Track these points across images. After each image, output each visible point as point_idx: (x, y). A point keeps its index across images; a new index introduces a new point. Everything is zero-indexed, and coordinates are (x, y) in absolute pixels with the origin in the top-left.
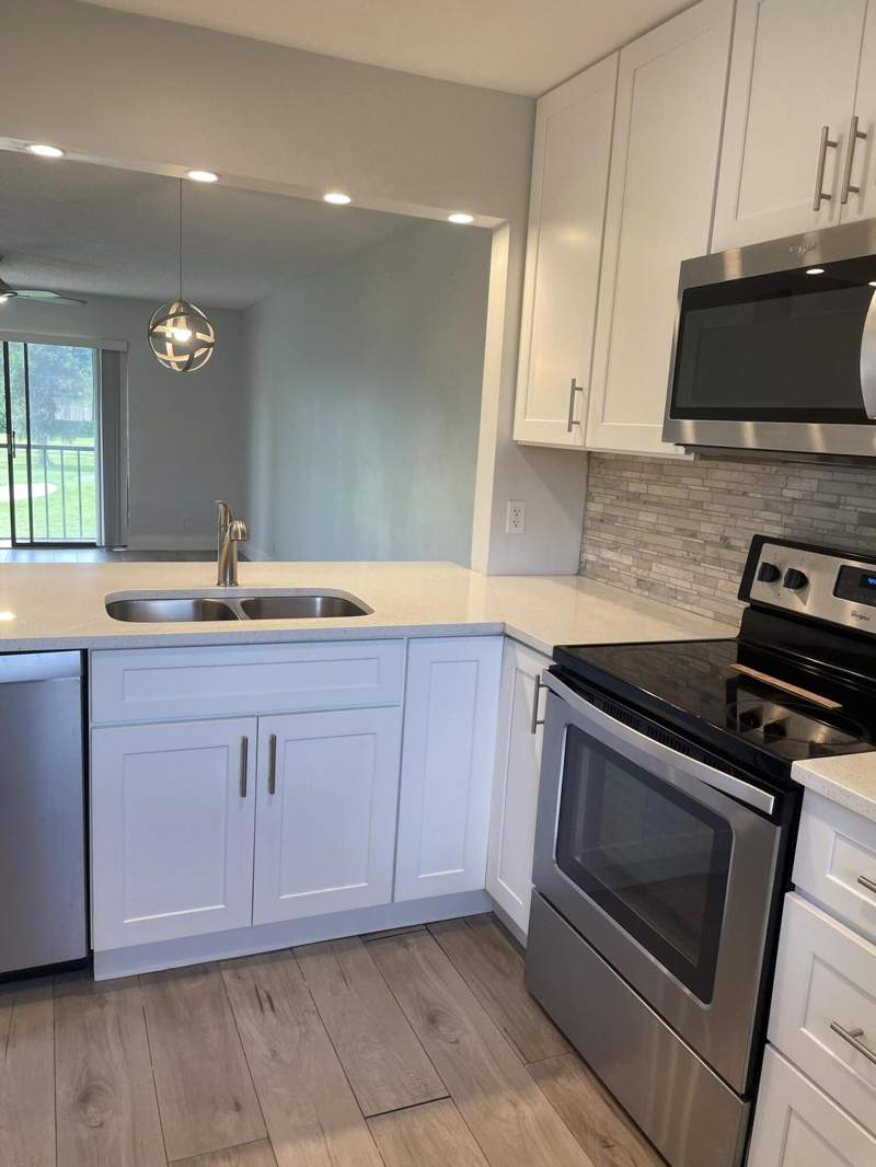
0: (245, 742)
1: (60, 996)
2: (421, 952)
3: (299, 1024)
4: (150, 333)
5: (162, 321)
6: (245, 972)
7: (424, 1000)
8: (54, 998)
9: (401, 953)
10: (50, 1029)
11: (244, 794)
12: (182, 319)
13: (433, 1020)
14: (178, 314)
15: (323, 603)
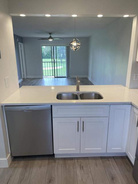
0: (78, 122)
1: (50, 160)
2: (112, 163)
3: (87, 174)
4: (70, 44)
5: (72, 42)
6: (79, 161)
7: (111, 174)
8: (49, 159)
9: (108, 162)
10: (47, 166)
11: (78, 131)
12: (75, 42)
13: (113, 179)
14: (74, 41)
15: (94, 94)
